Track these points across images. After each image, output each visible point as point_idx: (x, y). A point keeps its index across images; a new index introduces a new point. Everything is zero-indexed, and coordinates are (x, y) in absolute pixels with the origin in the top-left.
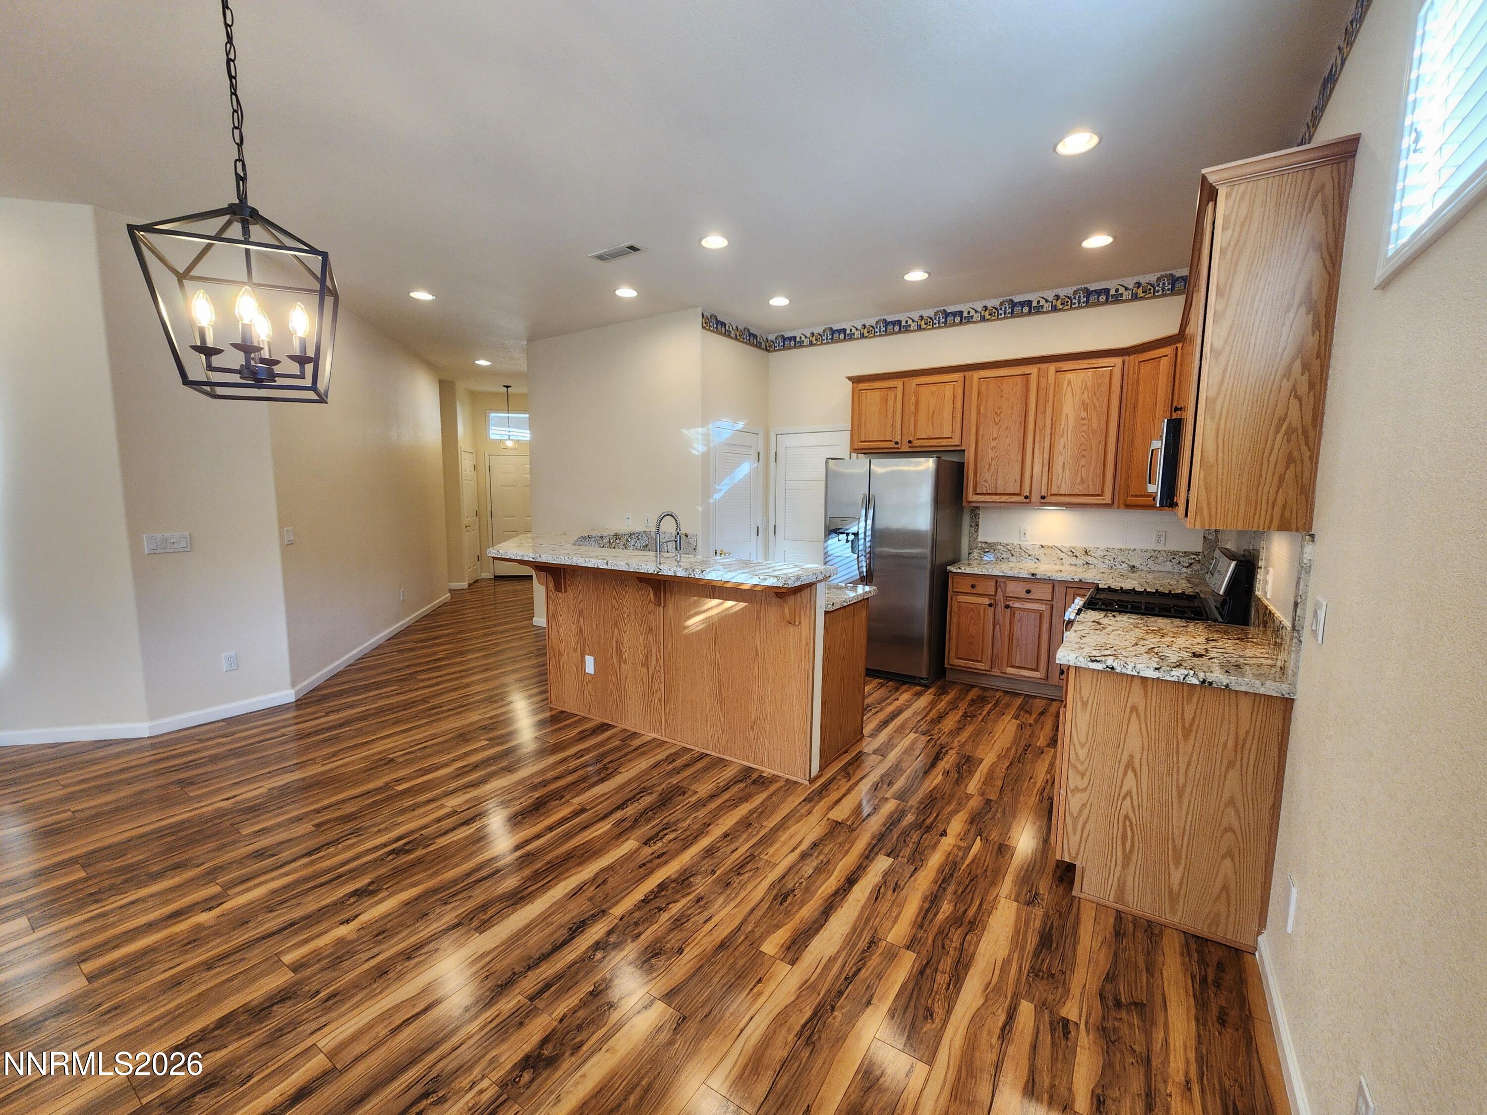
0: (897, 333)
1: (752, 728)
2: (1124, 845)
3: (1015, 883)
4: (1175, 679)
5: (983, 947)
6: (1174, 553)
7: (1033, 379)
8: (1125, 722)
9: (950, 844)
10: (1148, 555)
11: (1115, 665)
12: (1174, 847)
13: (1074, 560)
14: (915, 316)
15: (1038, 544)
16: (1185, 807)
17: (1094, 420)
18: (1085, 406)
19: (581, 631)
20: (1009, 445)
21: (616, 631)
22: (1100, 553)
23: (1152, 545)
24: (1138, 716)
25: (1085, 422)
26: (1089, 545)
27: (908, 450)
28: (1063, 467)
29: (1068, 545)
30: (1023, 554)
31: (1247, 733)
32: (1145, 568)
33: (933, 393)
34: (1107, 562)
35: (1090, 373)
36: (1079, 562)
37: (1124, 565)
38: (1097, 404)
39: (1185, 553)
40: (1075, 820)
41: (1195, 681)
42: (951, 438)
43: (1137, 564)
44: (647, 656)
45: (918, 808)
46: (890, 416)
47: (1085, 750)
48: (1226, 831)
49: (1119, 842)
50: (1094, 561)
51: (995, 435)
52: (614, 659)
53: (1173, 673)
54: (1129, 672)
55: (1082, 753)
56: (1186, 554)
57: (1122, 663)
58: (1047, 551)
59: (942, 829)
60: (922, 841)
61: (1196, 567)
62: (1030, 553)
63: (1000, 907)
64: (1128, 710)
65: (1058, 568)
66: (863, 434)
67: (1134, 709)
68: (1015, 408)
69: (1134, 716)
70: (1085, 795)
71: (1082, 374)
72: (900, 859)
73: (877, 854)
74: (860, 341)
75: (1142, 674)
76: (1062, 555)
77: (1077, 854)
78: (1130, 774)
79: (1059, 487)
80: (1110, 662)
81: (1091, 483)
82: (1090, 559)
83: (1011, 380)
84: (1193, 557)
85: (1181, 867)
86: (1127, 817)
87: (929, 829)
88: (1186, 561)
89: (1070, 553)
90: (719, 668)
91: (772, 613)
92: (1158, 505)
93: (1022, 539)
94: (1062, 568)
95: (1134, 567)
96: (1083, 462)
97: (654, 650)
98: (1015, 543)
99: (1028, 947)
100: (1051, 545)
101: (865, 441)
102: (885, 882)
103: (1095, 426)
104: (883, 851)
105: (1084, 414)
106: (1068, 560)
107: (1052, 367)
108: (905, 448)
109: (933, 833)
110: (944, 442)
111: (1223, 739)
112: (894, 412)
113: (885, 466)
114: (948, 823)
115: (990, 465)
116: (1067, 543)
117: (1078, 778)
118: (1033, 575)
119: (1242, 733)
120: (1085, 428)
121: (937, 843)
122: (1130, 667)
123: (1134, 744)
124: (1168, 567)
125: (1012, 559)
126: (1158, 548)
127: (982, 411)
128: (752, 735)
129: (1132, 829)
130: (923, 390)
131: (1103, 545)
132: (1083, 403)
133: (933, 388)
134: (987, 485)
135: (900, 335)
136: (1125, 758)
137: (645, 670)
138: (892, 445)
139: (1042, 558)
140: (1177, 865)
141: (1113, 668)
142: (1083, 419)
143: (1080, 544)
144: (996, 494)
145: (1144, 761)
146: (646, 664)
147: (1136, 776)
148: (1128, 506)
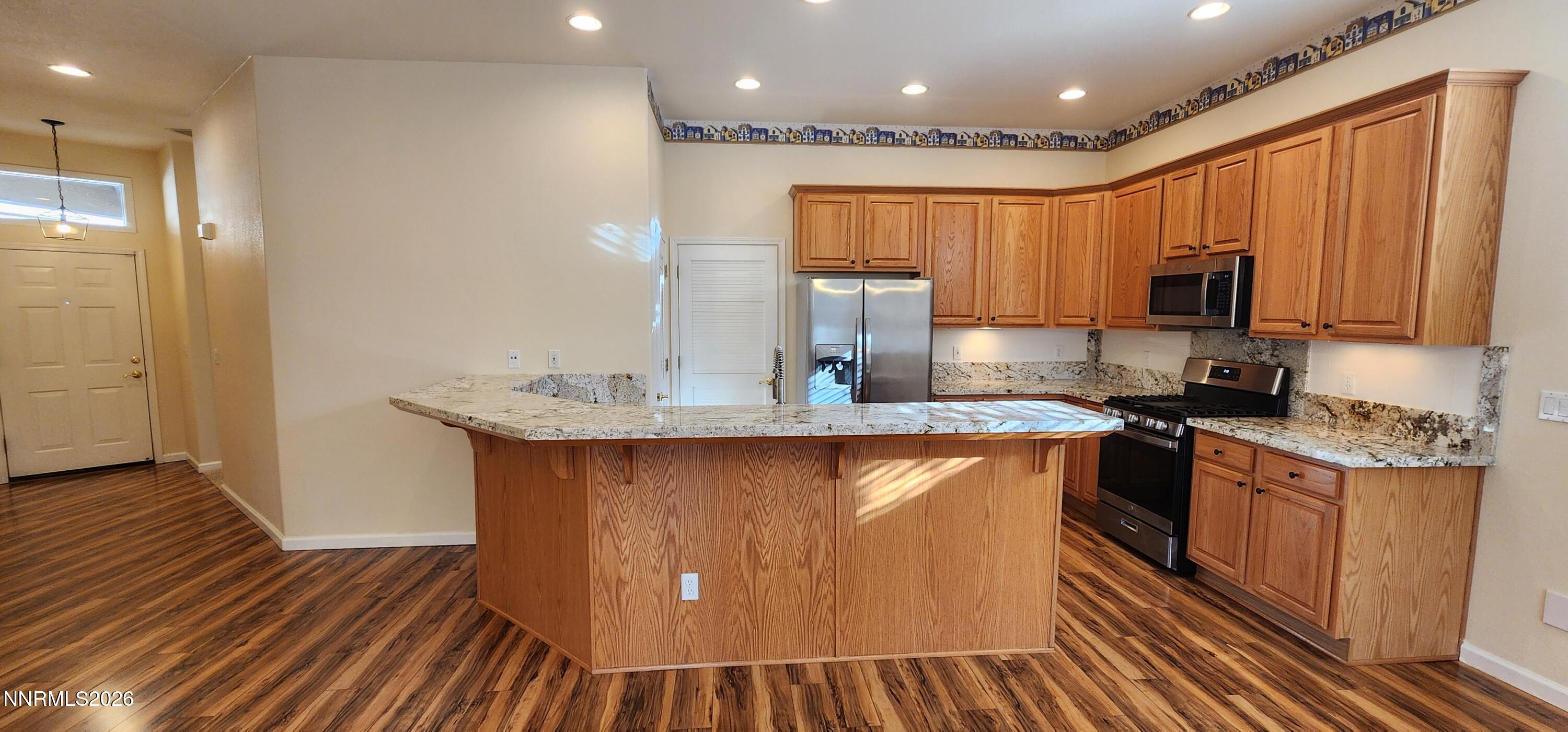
0: (827, 144)
1: (978, 607)
2: (1382, 608)
4: (1430, 465)
6: (1069, 363)
7: (981, 206)
8: (1386, 507)
10: (1052, 366)
11: (1393, 461)
12: (1414, 597)
13: (998, 375)
14: (847, 128)
15: (970, 361)
16: (1421, 565)
17: (1030, 250)
18: (1023, 237)
19: (671, 538)
20: (962, 269)
21: (748, 527)
22: (1018, 367)
23: (1055, 358)
24: (1395, 500)
25: (1023, 251)
26: (1010, 361)
27: (862, 269)
28: (1008, 290)
29: (993, 362)
30: (957, 372)
31: (1459, 496)
32: (1051, 378)
33: (889, 212)
34: (1023, 374)
35: (1026, 208)
36: (1003, 376)
37: (1036, 376)
38: (1032, 237)
39: (1076, 363)
40: (1348, 600)
41: (1442, 464)
42: (908, 259)
43: (1045, 376)
44: (809, 552)
46: (844, 232)
47: (1358, 538)
48: (1444, 574)
49: (1379, 606)
50: (1014, 375)
51: (949, 259)
52: (744, 565)
53: (1429, 461)
54: (1401, 466)
55: (1356, 541)
56: (1078, 363)
57: (1397, 459)
58: (977, 368)
61: (1084, 374)
62: (963, 370)
64: (1388, 496)
65: (986, 382)
66: (813, 250)
67: (1392, 495)
68: (966, 233)
69: (1392, 501)
70: (1357, 576)
71: (1021, 208)
74: (785, 145)
75: (1410, 466)
76: (989, 371)
77: (1349, 630)
78: (1388, 548)
79: (1005, 310)
80: (1389, 460)
81: (1029, 306)
82: (1010, 373)
83: (962, 207)
84: (1082, 365)
85: (1417, 613)
86: (1384, 585)
88: (1077, 369)
89: (995, 369)
90: (931, 544)
91: (1012, 464)
92: (1233, 326)
93: (955, 358)
94: (990, 383)
95: (1042, 377)
96: (1023, 287)
97: (822, 542)
98: (950, 363)
100: (980, 362)
101: (816, 259)
103: (1031, 254)
105: (1022, 244)
106: (994, 375)
107: (996, 199)
108: (859, 268)
110: (902, 264)
111: (1444, 506)
112: (849, 229)
113: (881, 287)
115: (946, 287)
116: (991, 359)
117: (1352, 563)
118: (1009, 391)
119: (1455, 498)
120: (1023, 257)
122: (1402, 461)
123: (1391, 524)
124: (1066, 375)
125: (948, 378)
126: (1059, 360)
127: (937, 235)
128: (978, 616)
129: (1387, 594)
130: (880, 209)
131: (1020, 360)
132: (1021, 235)
133: (889, 207)
134: (943, 307)
135: (830, 146)
136: (1385, 537)
137: (805, 571)
138: (847, 263)
139: (973, 374)
140: (1414, 613)
141: (1391, 465)
142: (1021, 248)
143: (1003, 360)
144: (951, 316)
145: (1397, 536)
146: (807, 562)
147: (1392, 550)
148: (1059, 325)
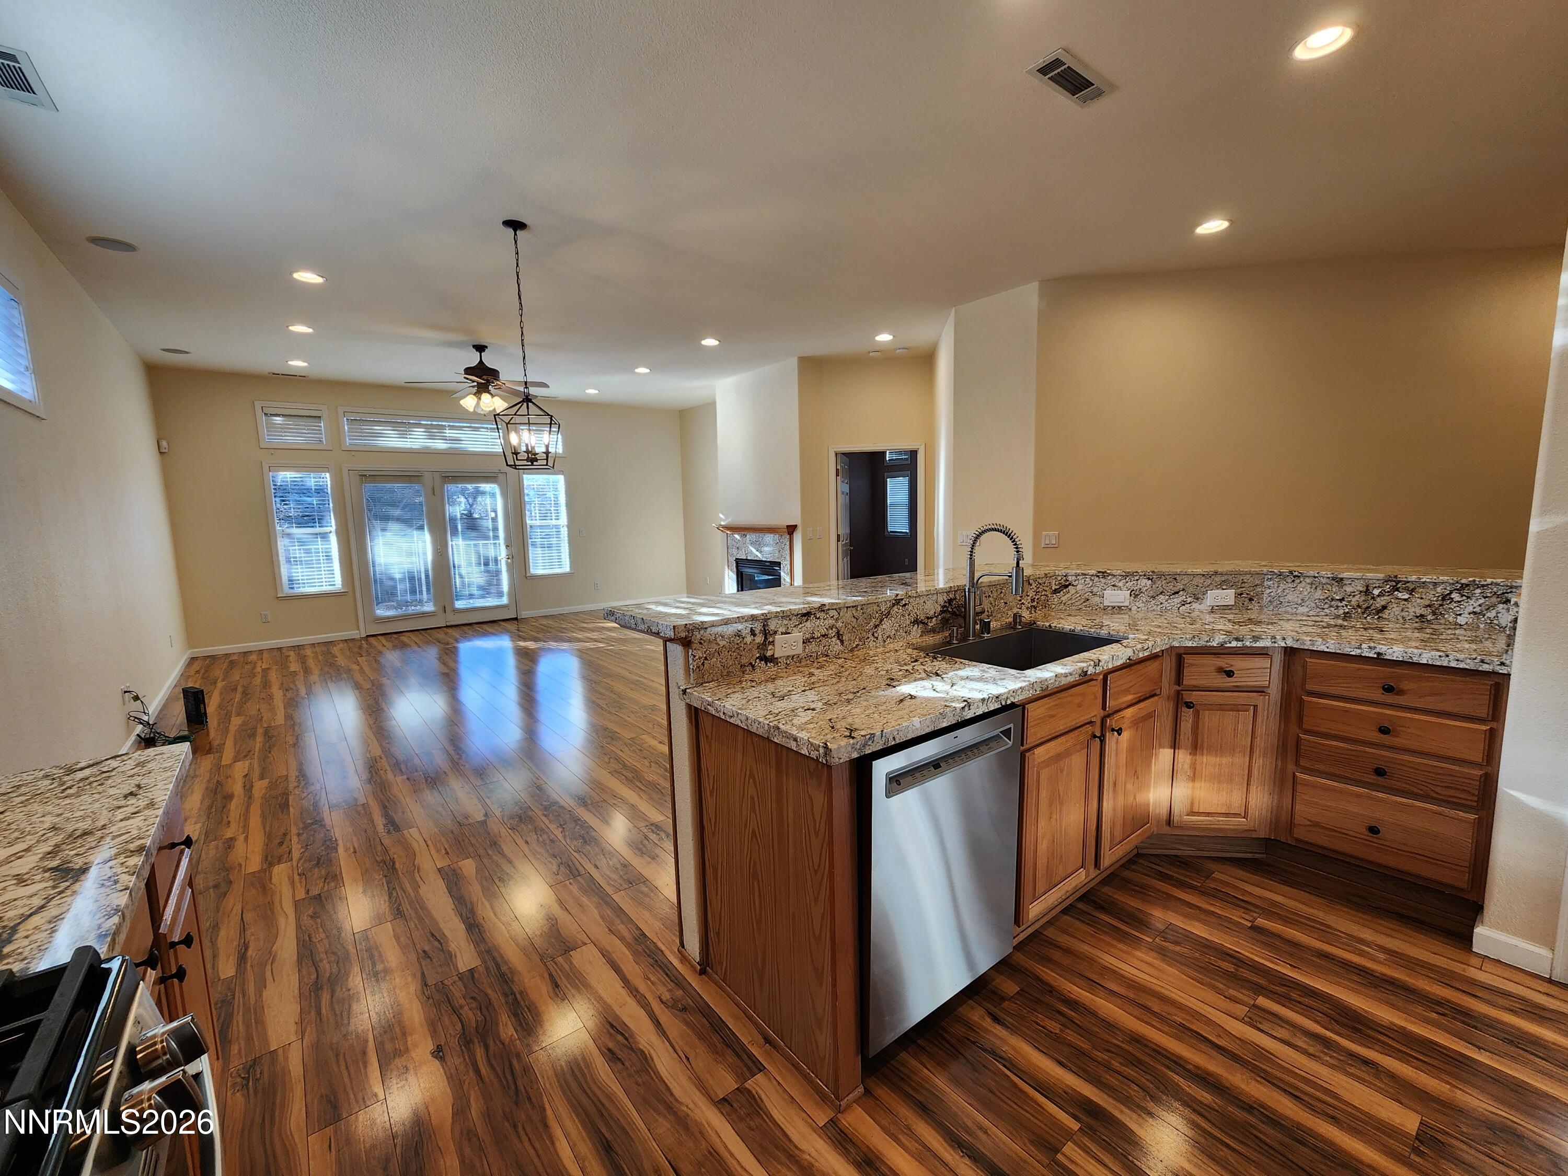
3: (286, 1072)
5: (294, 980)
9: (415, 1046)
45: (518, 1056)
59: (448, 1058)
60: (455, 1018)
63: (293, 1028)
72: (456, 978)
73: (484, 962)
87: (466, 1041)
99: (240, 1018)
102: (442, 950)
104: (481, 969)
109: (454, 1043)
114: (450, 1078)
121: (434, 1034)
